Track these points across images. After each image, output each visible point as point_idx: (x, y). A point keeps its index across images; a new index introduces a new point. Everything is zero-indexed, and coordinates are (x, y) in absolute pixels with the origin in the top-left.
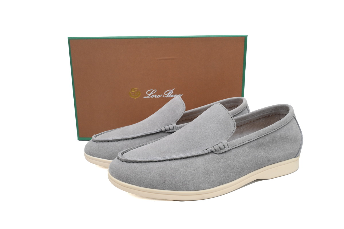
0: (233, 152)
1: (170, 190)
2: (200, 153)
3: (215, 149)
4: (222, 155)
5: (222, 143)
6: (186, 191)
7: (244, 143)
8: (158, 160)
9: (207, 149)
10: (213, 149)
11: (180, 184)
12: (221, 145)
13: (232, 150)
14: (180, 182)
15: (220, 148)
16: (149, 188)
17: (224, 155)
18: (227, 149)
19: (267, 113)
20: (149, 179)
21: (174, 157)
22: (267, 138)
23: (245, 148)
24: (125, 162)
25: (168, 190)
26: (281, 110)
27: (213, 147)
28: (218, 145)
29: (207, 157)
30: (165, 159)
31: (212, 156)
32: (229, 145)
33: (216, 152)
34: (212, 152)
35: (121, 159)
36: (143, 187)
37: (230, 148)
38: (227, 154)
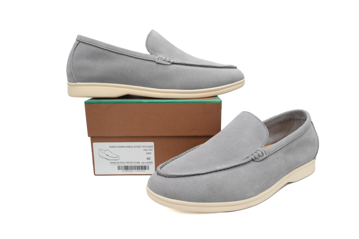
0: (270, 158)
1: (219, 202)
2: (243, 162)
3: (255, 157)
4: (261, 162)
5: (259, 150)
6: (234, 201)
7: (277, 149)
8: (204, 173)
9: (247, 158)
10: (253, 157)
11: (228, 195)
12: (259, 153)
13: (269, 157)
14: (228, 193)
15: (259, 155)
16: (198, 202)
17: (263, 162)
18: (265, 156)
19: (283, 119)
20: (198, 192)
21: (219, 168)
22: (295, 143)
23: (279, 154)
24: (169, 177)
25: (217, 202)
26: (296, 116)
27: (252, 155)
28: (256, 152)
29: (248, 166)
30: (211, 171)
31: (253, 164)
32: (266, 152)
33: (256, 160)
34: (253, 160)
35: (164, 174)
36: (192, 202)
37: (268, 155)
38: (266, 161)
